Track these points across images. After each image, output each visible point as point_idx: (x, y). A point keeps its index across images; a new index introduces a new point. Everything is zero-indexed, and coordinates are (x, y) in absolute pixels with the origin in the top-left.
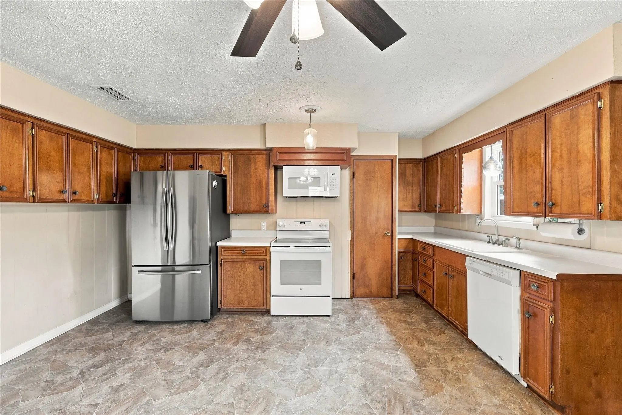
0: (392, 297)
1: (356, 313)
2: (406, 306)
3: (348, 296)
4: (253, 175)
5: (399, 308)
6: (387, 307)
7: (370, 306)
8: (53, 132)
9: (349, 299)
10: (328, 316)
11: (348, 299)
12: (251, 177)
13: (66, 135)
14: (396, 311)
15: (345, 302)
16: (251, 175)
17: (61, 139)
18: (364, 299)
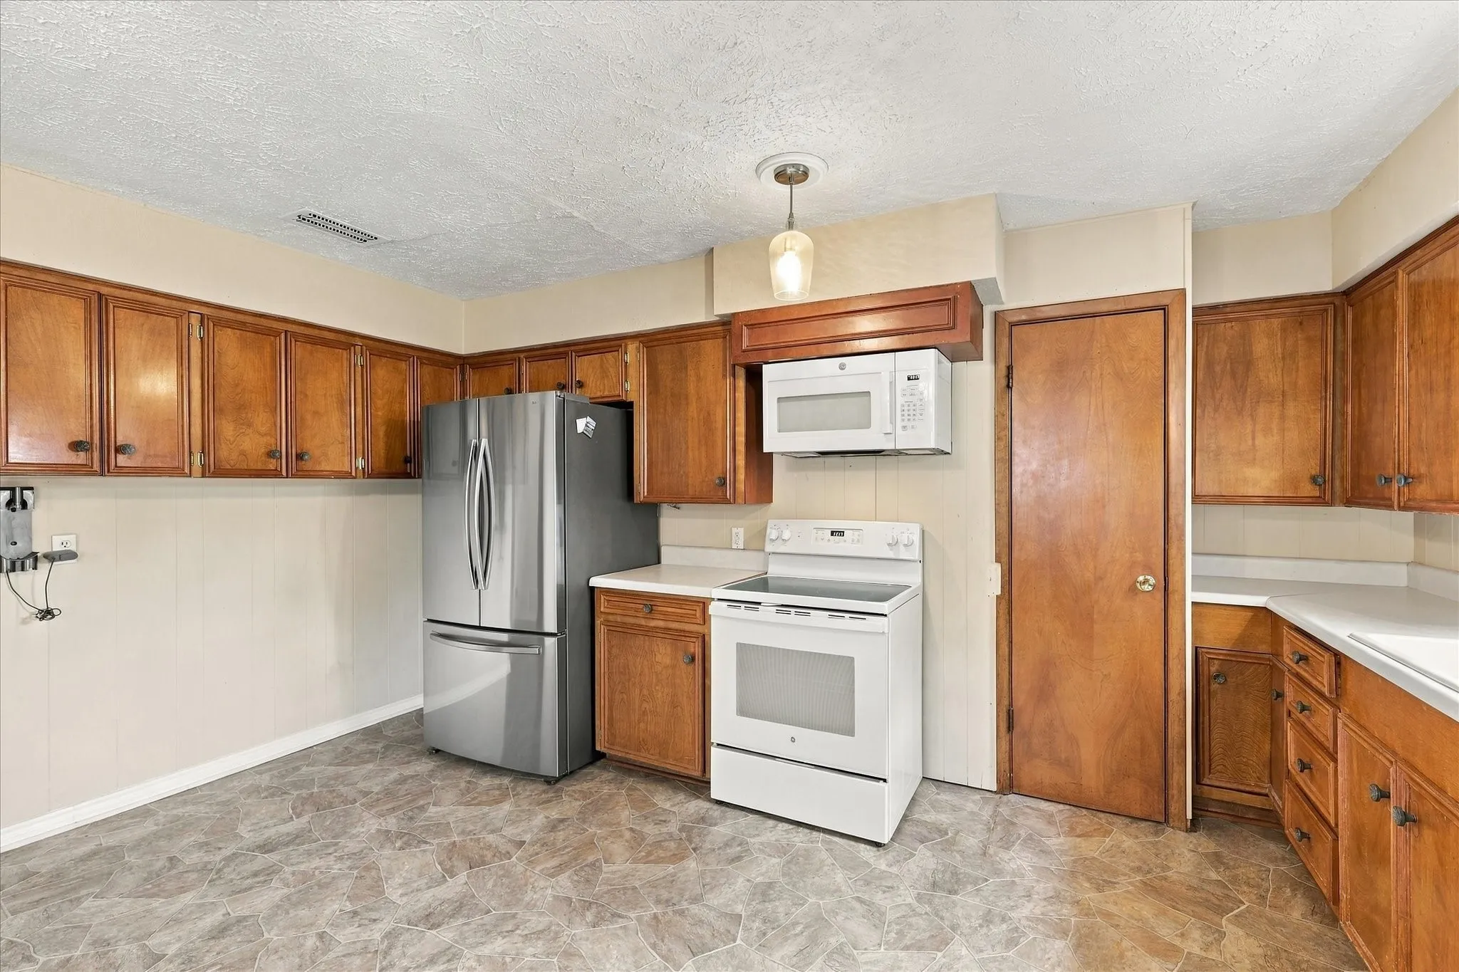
0: (1166, 821)
1: (984, 854)
2: (1213, 875)
3: (989, 781)
4: (693, 399)
5: (1175, 877)
6: (1124, 860)
7: (1056, 842)
8: (248, 331)
9: (993, 795)
10: (878, 845)
11: (988, 795)
12: (687, 404)
13: (283, 336)
14: (1155, 888)
15: (971, 803)
16: (687, 398)
17: (271, 345)
18: (1050, 803)
